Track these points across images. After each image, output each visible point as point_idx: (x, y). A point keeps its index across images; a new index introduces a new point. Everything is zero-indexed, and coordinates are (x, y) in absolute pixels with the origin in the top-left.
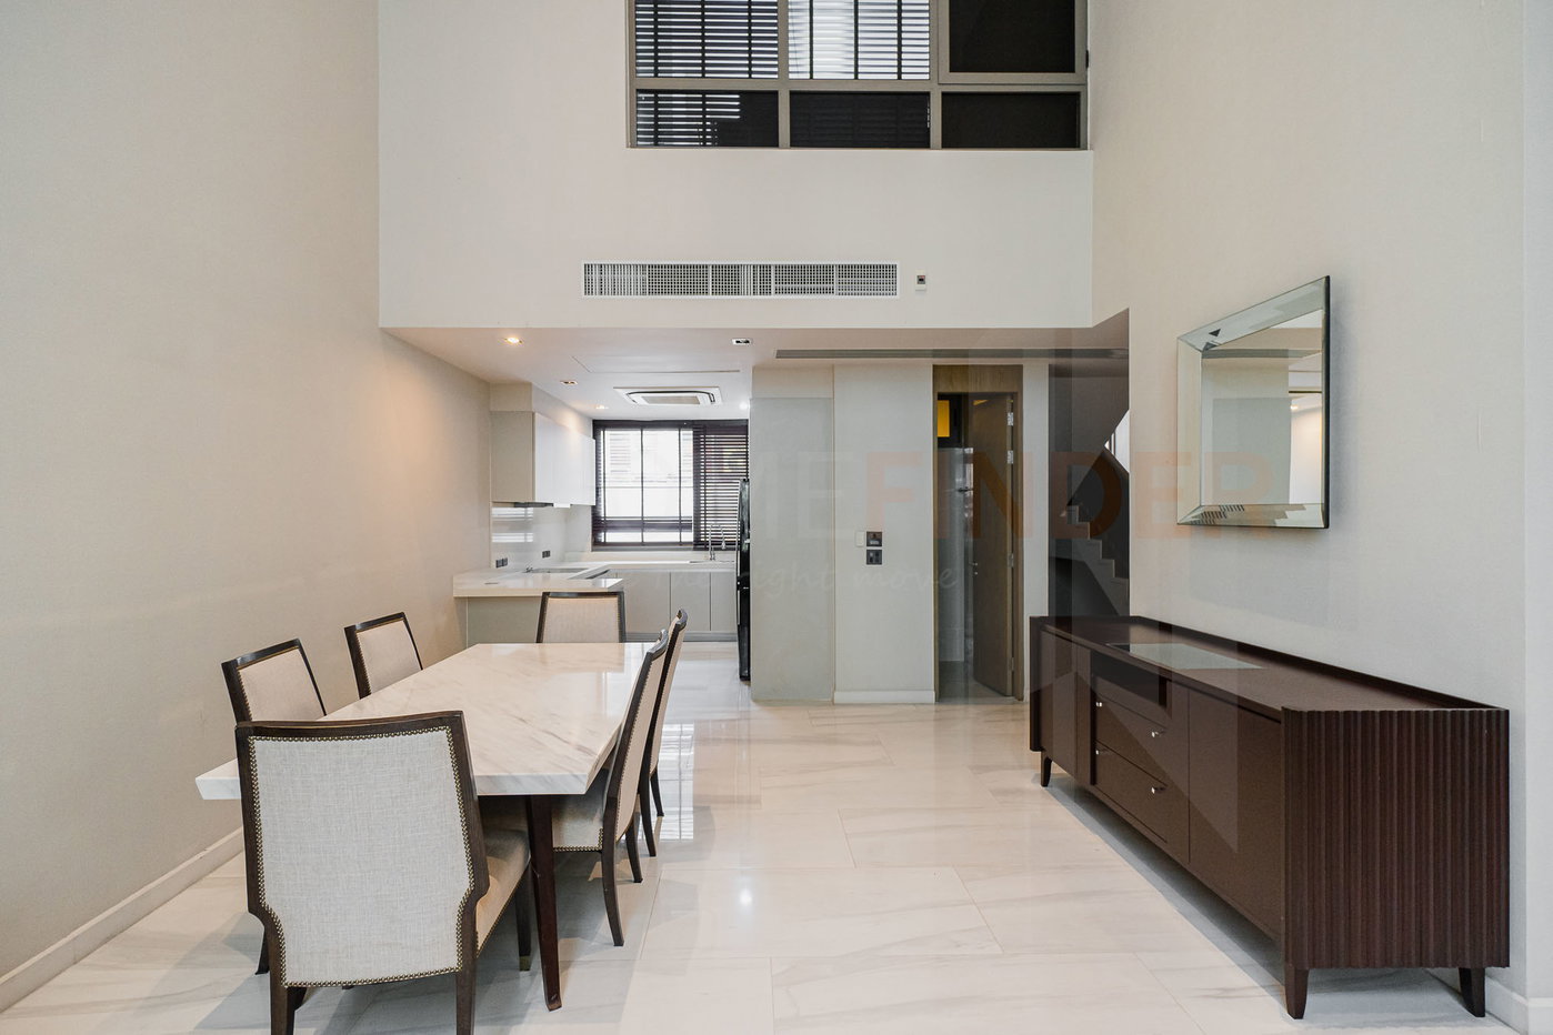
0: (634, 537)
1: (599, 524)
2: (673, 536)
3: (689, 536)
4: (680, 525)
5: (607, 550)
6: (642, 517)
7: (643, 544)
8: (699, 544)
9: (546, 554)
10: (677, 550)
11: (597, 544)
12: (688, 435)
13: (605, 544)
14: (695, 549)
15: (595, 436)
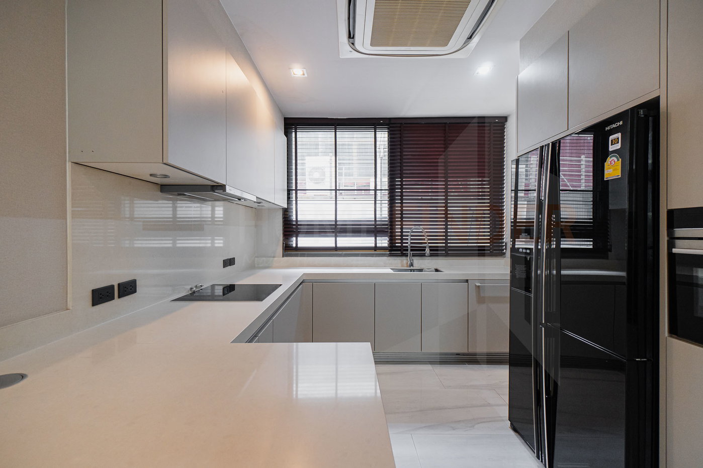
0: (327, 242)
1: (290, 228)
2: (368, 241)
3: (383, 242)
4: (374, 230)
5: (296, 255)
6: (336, 221)
7: (336, 249)
8: (395, 250)
9: (229, 262)
10: (372, 255)
11: (288, 250)
12: (383, 137)
13: (297, 249)
14: (391, 255)
15: (287, 133)
